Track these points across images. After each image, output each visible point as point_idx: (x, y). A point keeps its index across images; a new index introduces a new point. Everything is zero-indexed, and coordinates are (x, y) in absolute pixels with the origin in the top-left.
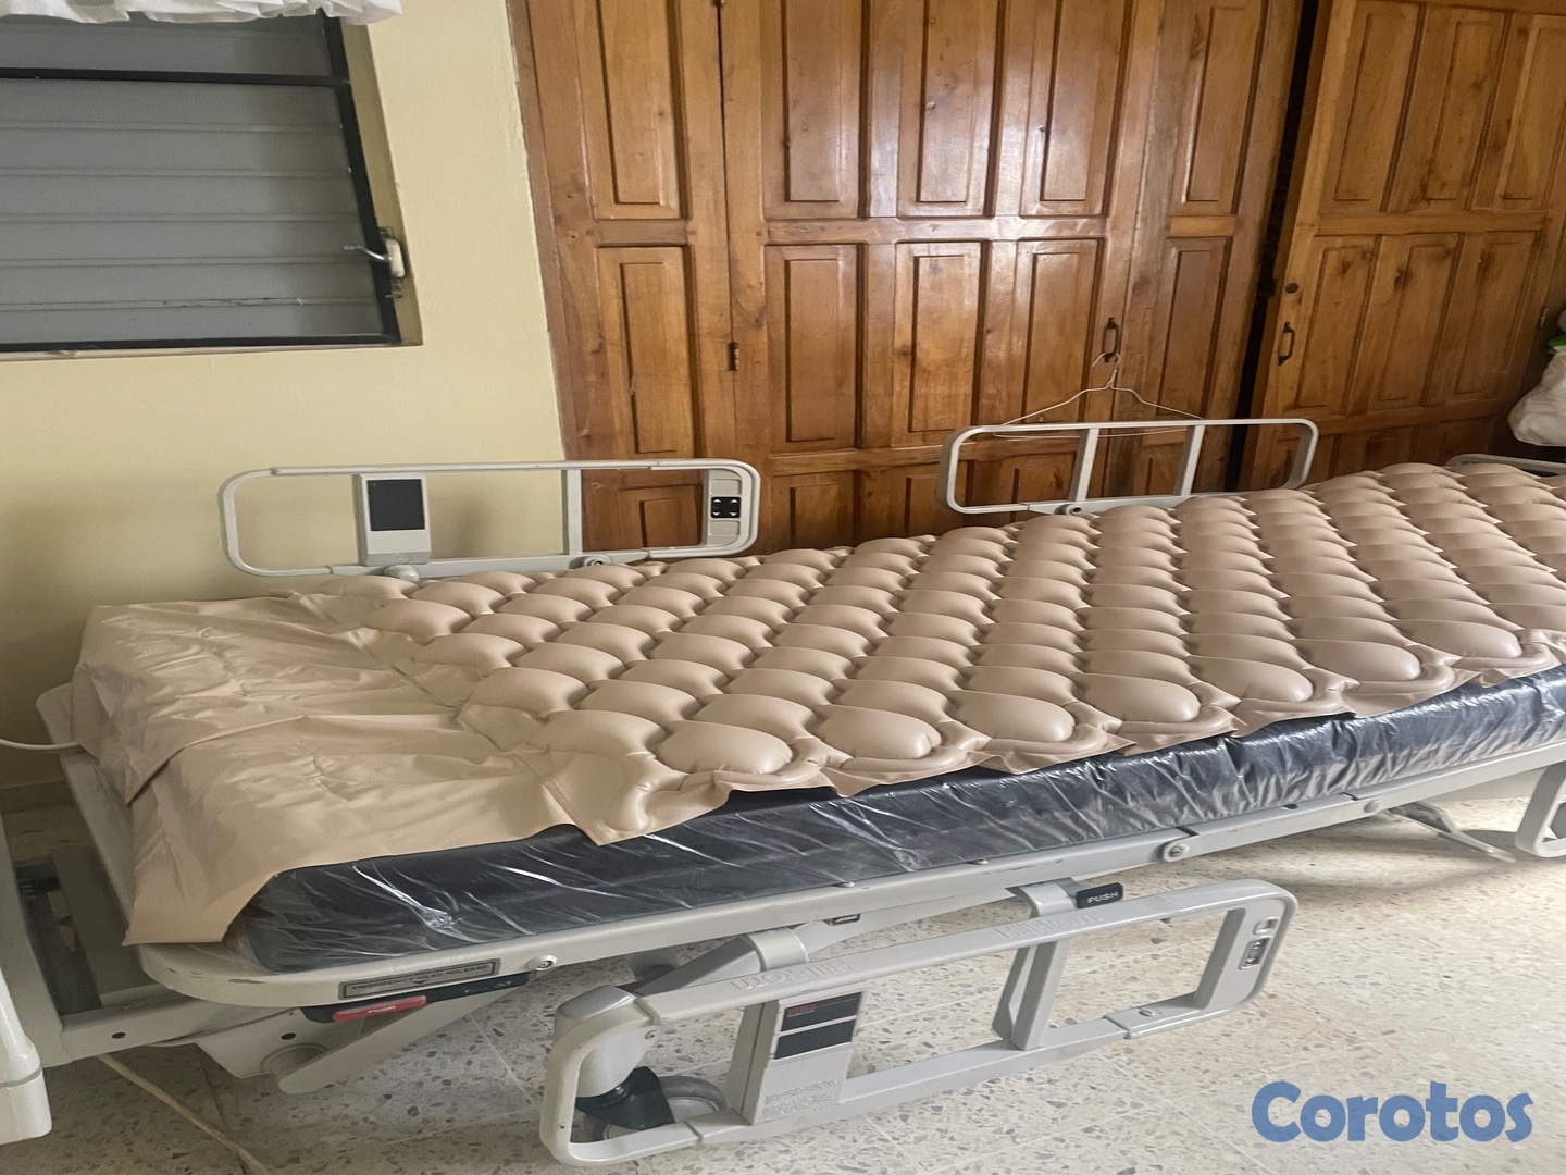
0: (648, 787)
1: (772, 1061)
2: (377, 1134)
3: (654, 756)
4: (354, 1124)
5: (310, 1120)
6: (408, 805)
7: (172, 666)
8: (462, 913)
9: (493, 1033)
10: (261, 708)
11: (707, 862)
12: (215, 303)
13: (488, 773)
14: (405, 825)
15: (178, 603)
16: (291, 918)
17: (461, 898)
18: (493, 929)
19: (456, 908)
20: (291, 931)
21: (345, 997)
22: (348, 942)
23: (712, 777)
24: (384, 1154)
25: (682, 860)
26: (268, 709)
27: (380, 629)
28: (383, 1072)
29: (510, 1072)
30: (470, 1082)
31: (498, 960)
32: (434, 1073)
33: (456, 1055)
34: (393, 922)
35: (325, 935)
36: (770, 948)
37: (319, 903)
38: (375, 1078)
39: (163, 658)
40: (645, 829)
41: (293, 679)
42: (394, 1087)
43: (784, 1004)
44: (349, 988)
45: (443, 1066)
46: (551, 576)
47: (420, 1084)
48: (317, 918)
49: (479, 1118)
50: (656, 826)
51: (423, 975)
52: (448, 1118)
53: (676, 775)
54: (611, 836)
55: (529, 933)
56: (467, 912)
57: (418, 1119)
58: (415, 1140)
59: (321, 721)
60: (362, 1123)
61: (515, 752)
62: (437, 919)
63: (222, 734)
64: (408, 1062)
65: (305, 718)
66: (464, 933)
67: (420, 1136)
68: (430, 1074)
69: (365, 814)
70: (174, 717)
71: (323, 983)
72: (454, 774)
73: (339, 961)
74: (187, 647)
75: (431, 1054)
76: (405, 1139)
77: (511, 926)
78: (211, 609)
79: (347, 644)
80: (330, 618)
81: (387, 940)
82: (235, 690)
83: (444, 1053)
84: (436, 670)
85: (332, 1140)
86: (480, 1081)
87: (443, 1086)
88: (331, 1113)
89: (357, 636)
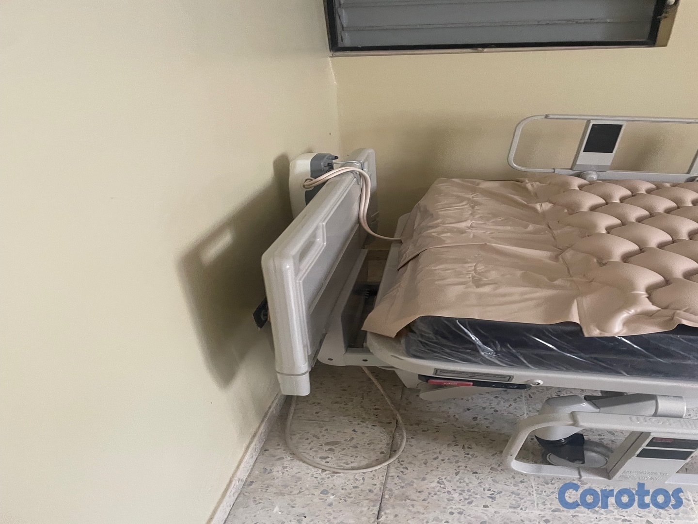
0: (632, 311)
1: (634, 457)
2: (455, 424)
3: (647, 296)
4: (449, 416)
5: (433, 410)
6: (504, 295)
7: (450, 210)
8: (501, 352)
9: (528, 396)
10: (472, 235)
11: (645, 356)
12: (564, 22)
13: (554, 287)
14: (494, 305)
15: (472, 180)
16: (422, 336)
17: (503, 345)
18: (514, 361)
19: (499, 349)
20: (421, 342)
21: (436, 374)
22: (444, 352)
23: (674, 313)
24: (453, 433)
25: (631, 352)
26: (474, 236)
27: (554, 204)
28: (472, 399)
29: (525, 414)
30: (506, 414)
31: (513, 376)
32: (493, 405)
33: (506, 401)
34: (466, 349)
35: (435, 348)
36: (664, 405)
37: (436, 333)
38: (468, 400)
39: (447, 206)
40: (617, 333)
41: (497, 224)
42: (473, 406)
43: (653, 435)
44: (439, 371)
45: (498, 404)
46: (668, 185)
47: (484, 408)
48: (433, 339)
49: (500, 430)
50: (625, 332)
51: (474, 374)
52: (487, 426)
53: (654, 308)
54: (596, 333)
55: (533, 367)
56: (504, 352)
57: (474, 423)
58: (469, 431)
59: (492, 246)
60: (452, 417)
61: (574, 279)
62: (487, 352)
63: (446, 245)
64: (484, 398)
65: (486, 244)
66: (499, 361)
67: (472, 430)
68: (491, 405)
69: (481, 296)
70: (433, 234)
71: (429, 366)
72: (537, 284)
73: (437, 359)
74: (462, 202)
75: (496, 397)
76: (466, 428)
77: (524, 363)
78: (485, 185)
79: (535, 210)
80: (536, 194)
81: (460, 355)
82: (468, 225)
83: (502, 398)
84: (568, 229)
85: (436, 420)
86: (510, 415)
87: (493, 412)
88: (443, 409)
89: (541, 206)
